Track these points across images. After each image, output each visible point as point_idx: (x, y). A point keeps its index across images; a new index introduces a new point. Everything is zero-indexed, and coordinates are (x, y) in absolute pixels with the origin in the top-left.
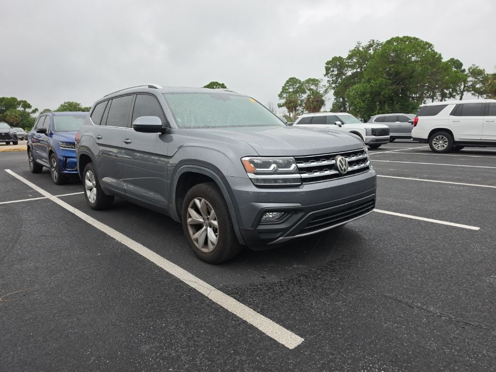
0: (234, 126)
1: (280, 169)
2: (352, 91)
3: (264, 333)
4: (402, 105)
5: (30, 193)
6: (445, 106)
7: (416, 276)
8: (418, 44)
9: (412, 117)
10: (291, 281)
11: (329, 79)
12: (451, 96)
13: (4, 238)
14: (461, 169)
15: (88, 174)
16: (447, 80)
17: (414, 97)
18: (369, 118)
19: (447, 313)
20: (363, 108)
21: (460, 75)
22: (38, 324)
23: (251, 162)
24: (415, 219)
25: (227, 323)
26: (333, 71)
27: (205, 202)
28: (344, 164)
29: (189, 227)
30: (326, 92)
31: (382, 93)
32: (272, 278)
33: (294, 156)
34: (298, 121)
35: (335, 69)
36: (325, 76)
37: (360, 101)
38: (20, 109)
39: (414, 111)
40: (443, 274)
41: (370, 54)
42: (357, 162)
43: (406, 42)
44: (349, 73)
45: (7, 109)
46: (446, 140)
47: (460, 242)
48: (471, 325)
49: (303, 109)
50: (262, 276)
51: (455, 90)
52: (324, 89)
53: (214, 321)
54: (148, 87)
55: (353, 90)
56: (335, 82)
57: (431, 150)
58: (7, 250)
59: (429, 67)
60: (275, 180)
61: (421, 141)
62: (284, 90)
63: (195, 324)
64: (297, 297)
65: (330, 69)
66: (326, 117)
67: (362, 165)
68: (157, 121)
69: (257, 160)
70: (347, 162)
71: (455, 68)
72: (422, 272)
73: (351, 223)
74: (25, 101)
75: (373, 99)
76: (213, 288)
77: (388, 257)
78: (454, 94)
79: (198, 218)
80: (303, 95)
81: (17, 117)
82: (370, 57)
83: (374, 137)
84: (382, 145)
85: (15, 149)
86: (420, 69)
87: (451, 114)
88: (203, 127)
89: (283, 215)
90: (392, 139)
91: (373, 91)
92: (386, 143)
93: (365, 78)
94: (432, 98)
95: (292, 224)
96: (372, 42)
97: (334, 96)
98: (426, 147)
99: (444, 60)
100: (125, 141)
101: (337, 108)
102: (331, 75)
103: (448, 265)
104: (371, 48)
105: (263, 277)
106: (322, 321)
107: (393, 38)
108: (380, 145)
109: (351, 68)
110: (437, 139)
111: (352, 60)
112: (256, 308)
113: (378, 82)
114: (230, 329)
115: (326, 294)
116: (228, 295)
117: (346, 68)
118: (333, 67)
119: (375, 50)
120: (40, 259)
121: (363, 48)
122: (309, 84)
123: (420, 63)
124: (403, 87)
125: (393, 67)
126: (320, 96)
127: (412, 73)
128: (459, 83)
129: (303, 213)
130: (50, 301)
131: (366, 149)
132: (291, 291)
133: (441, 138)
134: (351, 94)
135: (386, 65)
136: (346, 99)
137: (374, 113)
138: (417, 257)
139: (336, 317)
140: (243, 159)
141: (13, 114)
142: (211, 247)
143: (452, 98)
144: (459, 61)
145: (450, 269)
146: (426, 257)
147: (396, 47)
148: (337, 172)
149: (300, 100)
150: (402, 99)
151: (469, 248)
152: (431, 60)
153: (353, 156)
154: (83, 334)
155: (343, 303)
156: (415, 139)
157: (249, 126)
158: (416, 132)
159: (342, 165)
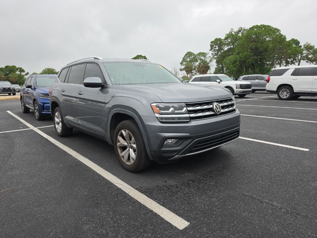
0: (148, 84)
1: (176, 111)
2: (227, 60)
3: (164, 219)
4: (260, 69)
5: (21, 126)
8: (270, 30)
9: (266, 76)
10: (183, 184)
11: (212, 52)
12: (292, 63)
13: (2, 155)
14: (298, 110)
15: (56, 114)
16: (289, 53)
17: (268, 64)
18: (239, 77)
19: (285, 206)
20: (235, 71)
21: (298, 49)
22: (19, 211)
23: (157, 106)
25: (140, 212)
26: (215, 47)
27: (128, 133)
28: (218, 107)
29: (118, 148)
30: (211, 61)
31: (247, 62)
32: (171, 182)
33: (185, 103)
34: (192, 79)
35: (217, 46)
36: (210, 50)
37: (233, 67)
38: (18, 73)
39: (268, 73)
40: (283, 181)
41: (239, 36)
42: (227, 106)
43: (263, 28)
44: (226, 49)
45: (10, 73)
46: (289, 91)
47: (296, 159)
48: (301, 215)
49: (196, 72)
51: (295, 59)
52: (210, 59)
53: (131, 210)
54: (94, 58)
56: (216, 54)
57: (278, 98)
58: (4, 162)
59: (278, 44)
60: (173, 118)
61: (272, 92)
62: (184, 60)
63: (119, 212)
64: (186, 195)
65: (213, 46)
66: (210, 77)
67: (231, 109)
68: (98, 80)
69: (161, 105)
70: (220, 107)
71: (295, 45)
72: (270, 179)
73: (224, 146)
74: (21, 68)
75: (241, 65)
76: (132, 189)
77: (247, 169)
78: (294, 62)
79: (123, 143)
80: (196, 63)
81: (16, 78)
82: (239, 38)
83: (242, 90)
84: (247, 95)
85: (14, 98)
86: (272, 45)
87: (292, 75)
88: (128, 84)
89: (178, 141)
90: (253, 91)
91: (241, 60)
92: (249, 94)
93: (236, 52)
94: (280, 64)
95: (184, 147)
96: (240, 29)
97: (216, 63)
98: (276, 96)
99: (287, 40)
100: (79, 93)
101: (217, 71)
102: (214, 50)
103: (287, 174)
104: (240, 33)
105: (165, 181)
106: (202, 211)
107: (254, 26)
108: (245, 95)
109: (226, 45)
110: (282, 91)
111: (228, 40)
112: (159, 202)
113: (244, 54)
114: (142, 216)
115: (206, 193)
116: (142, 193)
117: (224, 46)
118: (215, 45)
119: (242, 34)
120: (24, 168)
121: (235, 33)
122: (200, 56)
123: (271, 42)
125: (254, 45)
126: (207, 64)
127: (266, 48)
128: (297, 54)
129: (191, 140)
130: (28, 196)
131: (233, 97)
132: (183, 191)
133: (285, 90)
134: (227, 62)
135: (250, 43)
136: (224, 65)
137: (242, 74)
138: (266, 169)
139: (211, 209)
140: (152, 105)
141: (14, 76)
142: (132, 162)
143: (293, 64)
144: (297, 40)
145: (289, 177)
146: (273, 169)
147: (256, 32)
148: (214, 113)
149: (194, 66)
150: (260, 65)
151: (301, 163)
152: (279, 40)
153: (224, 103)
154: (47, 217)
155: (216, 199)
156: (268, 91)
157: (158, 83)
158: (269, 87)
159: (217, 108)
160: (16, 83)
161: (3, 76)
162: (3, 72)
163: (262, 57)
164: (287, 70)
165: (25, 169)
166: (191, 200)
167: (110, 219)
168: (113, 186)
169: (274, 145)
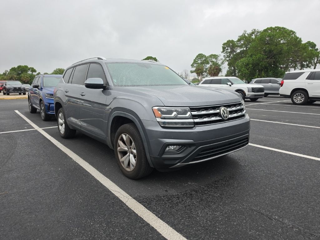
0: (152, 85)
1: (179, 116)
3: (160, 234)
4: (273, 72)
5: (26, 126)
6: (303, 73)
7: (276, 194)
8: (285, 32)
9: (280, 80)
10: (185, 195)
11: (224, 55)
12: (308, 66)
13: (3, 155)
14: (313, 116)
15: (60, 115)
16: (305, 56)
17: (282, 67)
18: (251, 80)
19: (298, 225)
20: (247, 74)
21: (314, 52)
22: (9, 218)
23: (159, 110)
24: (278, 152)
25: (136, 225)
26: (227, 49)
27: (129, 137)
29: (118, 153)
30: (222, 63)
31: (260, 64)
32: (173, 192)
33: (189, 107)
34: (202, 82)
35: (229, 48)
36: (222, 52)
37: (245, 69)
38: (30, 72)
39: (282, 76)
40: (296, 195)
41: (252, 38)
43: (277, 30)
44: (238, 51)
45: (22, 72)
46: (303, 96)
47: (310, 170)
48: (315, 236)
49: (207, 74)
50: (165, 189)
51: (310, 62)
52: (222, 61)
53: (127, 222)
54: (97, 59)
55: (240, 62)
56: (228, 57)
57: (292, 103)
58: (3, 164)
59: (292, 47)
60: (176, 123)
61: (285, 96)
62: (195, 62)
63: (113, 224)
64: (188, 207)
65: (225, 48)
66: (221, 79)
68: (100, 81)
69: (163, 109)
71: (311, 47)
72: (280, 192)
73: (232, 154)
74: (33, 68)
75: (254, 68)
76: (130, 197)
77: (256, 180)
78: (310, 65)
79: (124, 147)
80: (207, 65)
81: (28, 78)
82: (253, 40)
83: (254, 93)
84: (259, 99)
85: (24, 98)
86: (286, 48)
87: (307, 79)
88: (130, 86)
89: (180, 148)
90: (266, 95)
91: (254, 63)
92: (262, 98)
93: (249, 54)
94: (295, 68)
95: (187, 154)
96: (254, 31)
97: (228, 66)
98: (289, 101)
99: (303, 43)
100: (81, 94)
101: (229, 74)
102: (226, 52)
103: (300, 187)
104: (253, 35)
105: (166, 191)
106: (204, 227)
107: (268, 28)
108: (258, 98)
109: (239, 47)
110: (297, 95)
111: (240, 42)
112: (158, 214)
113: (257, 57)
114: (137, 229)
115: (209, 206)
116: (140, 203)
117: (236, 48)
118: (228, 47)
119: (256, 36)
120: (21, 171)
121: (248, 35)
122: (211, 58)
123: (286, 45)
124: (274, 60)
125: (268, 47)
126: (219, 66)
127: (281, 51)
128: (313, 58)
129: (195, 147)
130: (21, 201)
131: (243, 102)
132: (185, 202)
133: (299, 95)
134: (239, 64)
135: (263, 46)
136: (236, 68)
137: (255, 77)
138: (277, 180)
139: (214, 225)
140: (153, 108)
141: (26, 75)
142: (132, 168)
143: (308, 68)
144: (314, 43)
145: (302, 190)
146: (284, 180)
147: (270, 34)
148: (221, 118)
149: (205, 68)
150: (273, 68)
151: (316, 174)
152: (294, 42)
153: (232, 107)
154: (36, 227)
155: (220, 213)
156: (281, 95)
157: (162, 85)
158: (282, 91)
159: (225, 113)
160: (27, 83)
161: (15, 76)
162: (16, 72)
163: (275, 60)
164: (302, 73)
165: (23, 172)
166: (192, 213)
167: (102, 232)
168: (110, 194)
169: (286, 154)
